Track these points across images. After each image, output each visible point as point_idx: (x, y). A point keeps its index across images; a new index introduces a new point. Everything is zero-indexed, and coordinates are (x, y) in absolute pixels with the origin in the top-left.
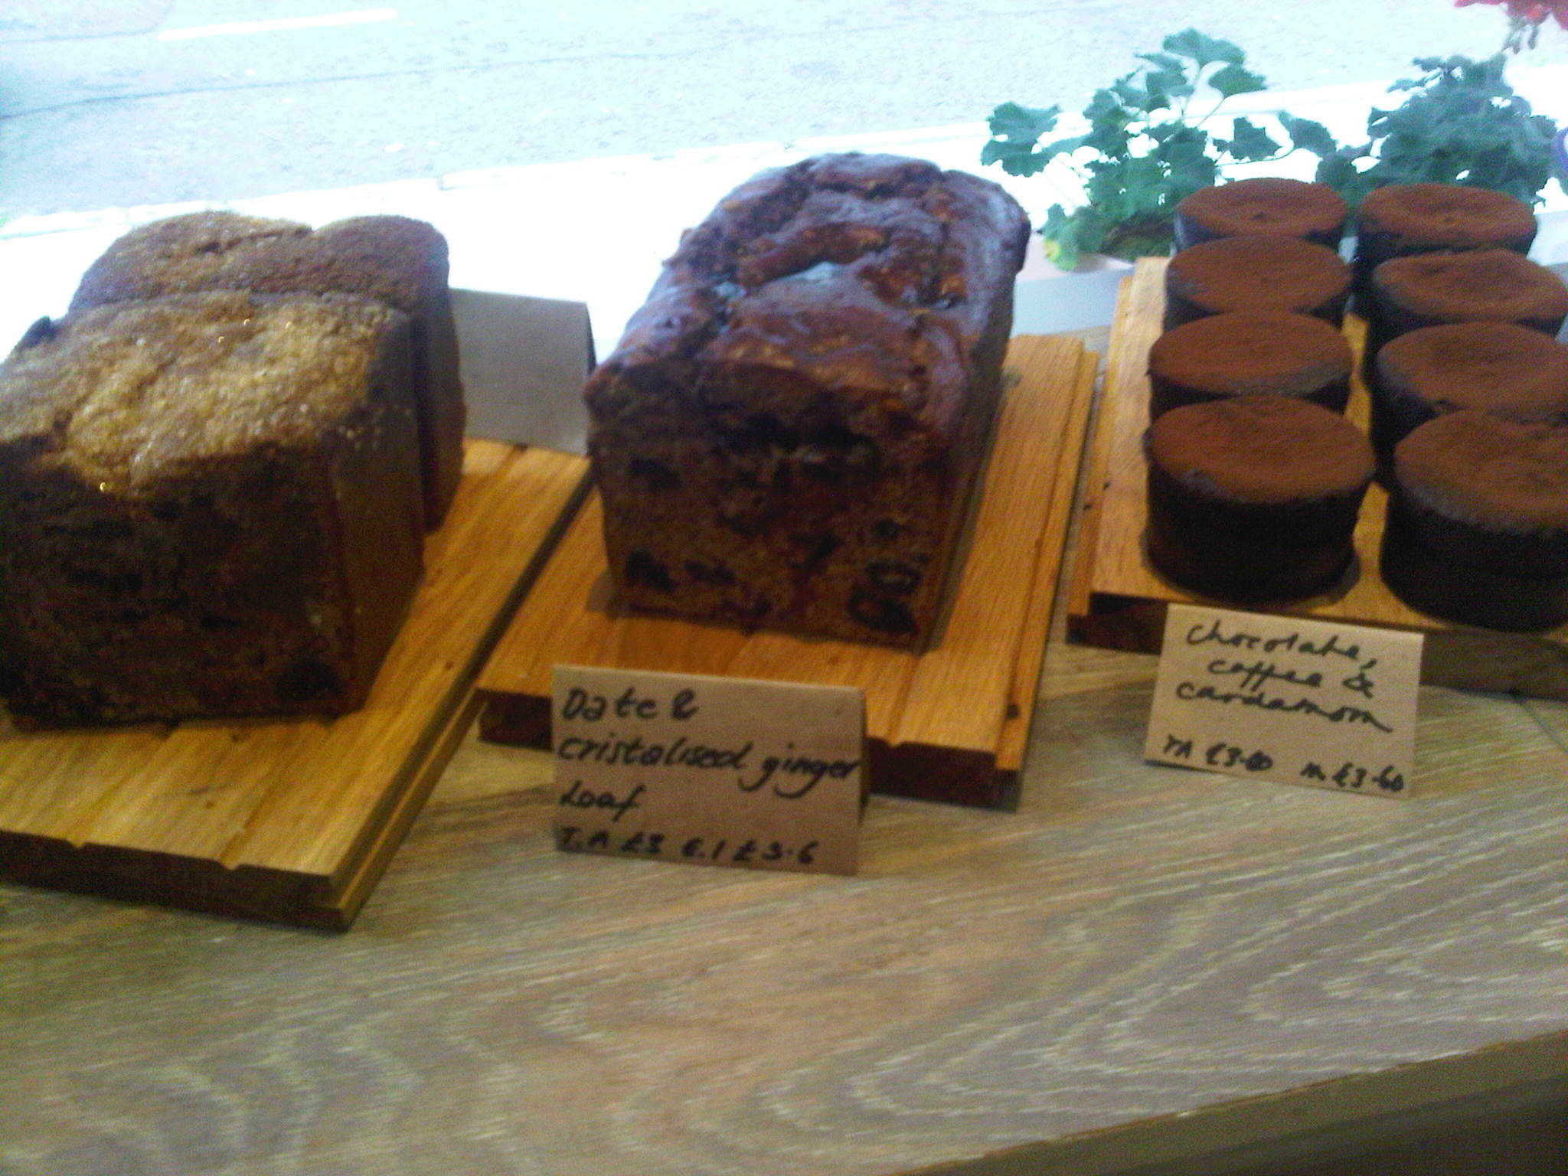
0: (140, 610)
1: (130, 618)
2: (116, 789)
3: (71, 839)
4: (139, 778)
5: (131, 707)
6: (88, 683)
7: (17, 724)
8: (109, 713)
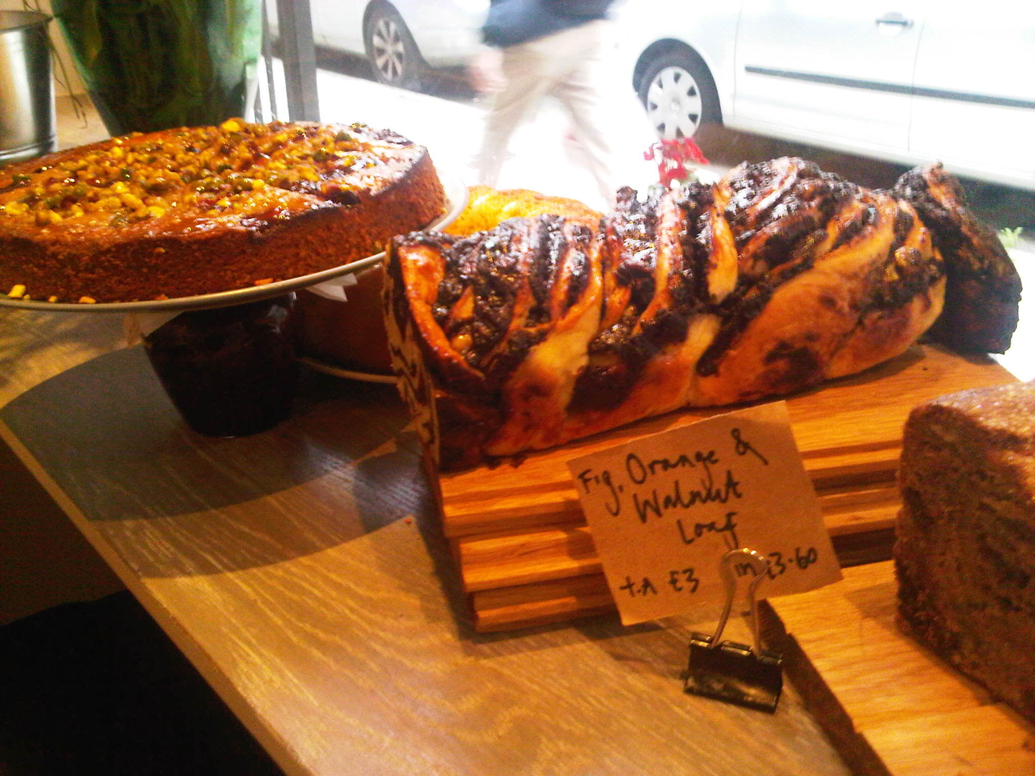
0: (1015, 603)
1: (1006, 603)
2: (915, 713)
3: (856, 722)
4: (937, 718)
5: (975, 666)
6: (956, 628)
7: (898, 622)
8: (957, 659)
